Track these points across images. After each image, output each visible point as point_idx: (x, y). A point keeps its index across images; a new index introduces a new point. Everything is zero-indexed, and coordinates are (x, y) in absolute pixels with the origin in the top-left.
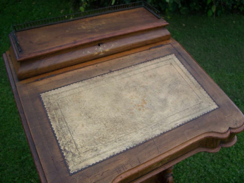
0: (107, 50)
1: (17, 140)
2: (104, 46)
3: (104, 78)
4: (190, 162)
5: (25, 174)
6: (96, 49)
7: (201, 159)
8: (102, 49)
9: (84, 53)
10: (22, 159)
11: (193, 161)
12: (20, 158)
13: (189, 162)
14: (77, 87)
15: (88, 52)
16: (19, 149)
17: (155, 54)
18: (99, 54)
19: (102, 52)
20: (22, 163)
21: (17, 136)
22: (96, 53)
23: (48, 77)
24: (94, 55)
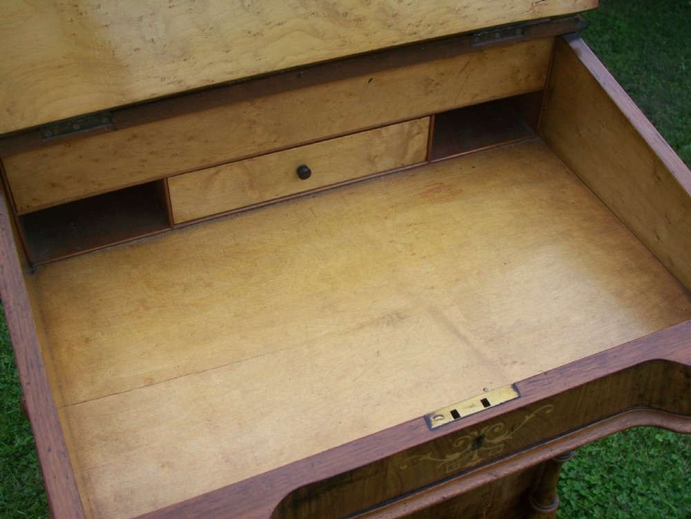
1: (4, 376)
4: (632, 495)
5: (23, 499)
7: (676, 490)
10: (17, 445)
11: (642, 495)
12: (11, 443)
13: (629, 495)
16: (9, 408)
20: (18, 459)
21: (6, 364)
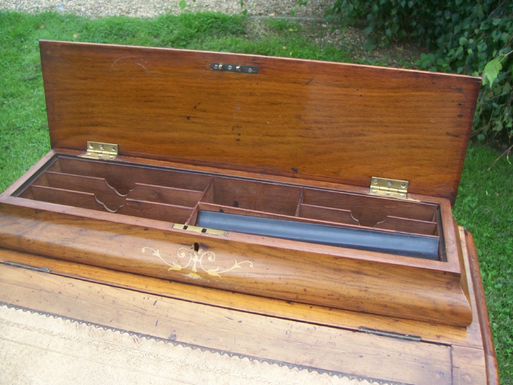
0: (213, 272)
2: (210, 258)
3: (136, 347)
6: (183, 255)
8: (198, 263)
9: (143, 250)
14: (54, 333)
15: (157, 254)
17: (361, 357)
18: (183, 271)
19: (194, 269)
22: (178, 267)
23: (32, 268)
24: (170, 269)
